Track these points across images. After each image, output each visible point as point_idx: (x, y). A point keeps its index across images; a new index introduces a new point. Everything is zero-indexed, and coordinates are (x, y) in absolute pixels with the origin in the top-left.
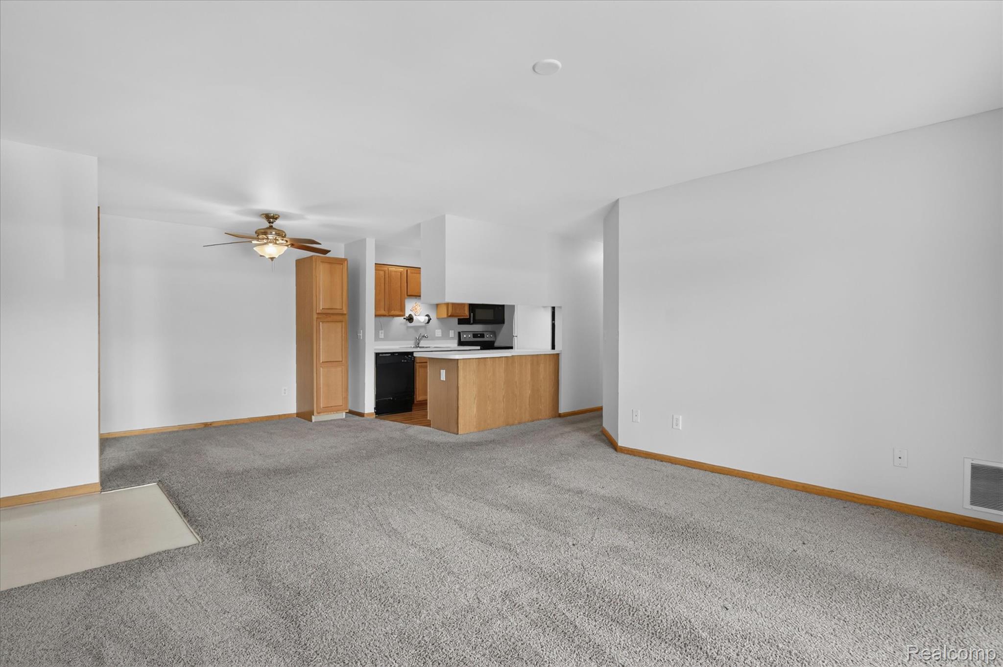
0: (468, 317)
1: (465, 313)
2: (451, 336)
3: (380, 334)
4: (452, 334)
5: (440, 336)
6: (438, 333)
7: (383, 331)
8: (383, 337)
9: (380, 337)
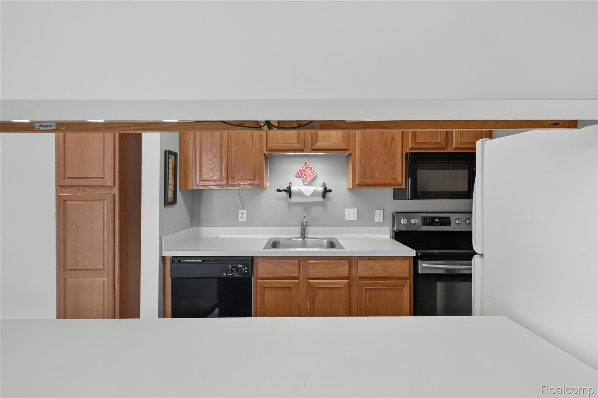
0: (404, 187)
1: (396, 179)
2: (377, 220)
3: (240, 216)
4: (379, 215)
5: (356, 219)
6: (351, 214)
7: (245, 211)
8: (244, 220)
9: (240, 220)
